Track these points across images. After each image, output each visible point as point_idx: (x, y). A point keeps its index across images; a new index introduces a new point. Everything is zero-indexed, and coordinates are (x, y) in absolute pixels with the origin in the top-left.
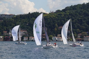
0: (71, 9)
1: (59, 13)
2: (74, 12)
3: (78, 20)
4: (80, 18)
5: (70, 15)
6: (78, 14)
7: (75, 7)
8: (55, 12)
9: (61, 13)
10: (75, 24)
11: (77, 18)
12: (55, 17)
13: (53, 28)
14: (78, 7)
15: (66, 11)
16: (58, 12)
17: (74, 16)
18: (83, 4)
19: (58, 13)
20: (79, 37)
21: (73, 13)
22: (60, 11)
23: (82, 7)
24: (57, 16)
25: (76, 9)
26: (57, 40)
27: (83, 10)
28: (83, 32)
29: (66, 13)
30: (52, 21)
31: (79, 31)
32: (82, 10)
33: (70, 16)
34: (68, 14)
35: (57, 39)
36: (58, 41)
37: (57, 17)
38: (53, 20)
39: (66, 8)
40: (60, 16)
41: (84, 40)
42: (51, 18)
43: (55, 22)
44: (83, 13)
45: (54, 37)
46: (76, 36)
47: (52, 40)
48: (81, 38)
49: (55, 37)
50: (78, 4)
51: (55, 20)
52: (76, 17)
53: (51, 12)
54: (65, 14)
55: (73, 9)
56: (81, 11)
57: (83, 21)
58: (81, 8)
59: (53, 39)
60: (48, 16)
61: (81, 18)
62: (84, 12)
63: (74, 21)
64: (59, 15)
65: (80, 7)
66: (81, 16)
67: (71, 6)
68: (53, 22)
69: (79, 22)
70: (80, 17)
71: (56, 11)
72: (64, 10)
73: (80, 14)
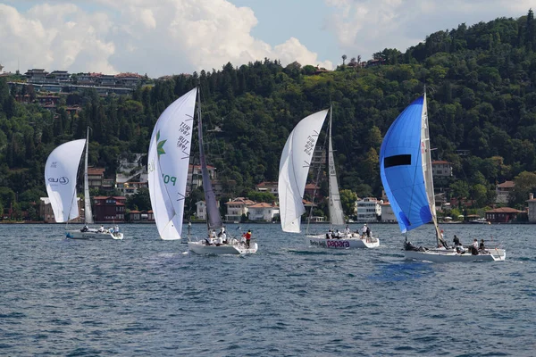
0: (458, 47)
1: (390, 68)
2: (474, 61)
3: (497, 104)
4: (507, 97)
5: (451, 76)
6: (494, 72)
7: (479, 34)
8: (370, 63)
9: (405, 67)
10: (477, 129)
11: (488, 95)
12: (370, 89)
13: (359, 152)
14: (495, 37)
15: (433, 59)
16: (386, 63)
17: (474, 87)
18: (522, 18)
19: (384, 67)
20: (502, 198)
21: (470, 69)
22: (400, 55)
23: (519, 34)
24: (379, 85)
25: (485, 46)
26: (379, 218)
27: (527, 50)
28: (525, 173)
29: (428, 65)
30: (352, 113)
31: (504, 166)
32: (520, 51)
33: (452, 85)
34: (442, 71)
35: (379, 213)
36: (388, 222)
37: (381, 92)
38: (356, 104)
39: (428, 40)
40: (395, 83)
41: (530, 218)
42: (347, 95)
43: (369, 120)
44: (524, 67)
45: (362, 201)
46: (488, 194)
47: (355, 219)
48: (511, 205)
49: (371, 201)
50: (497, 20)
51: (369, 104)
52: (488, 89)
53: (347, 62)
54: (427, 71)
55: (472, 45)
56: (515, 59)
57: (524, 110)
58: (515, 43)
59: (356, 209)
60: (328, 83)
61: (514, 93)
62: (528, 62)
63: (474, 111)
64: (392, 76)
65: (509, 32)
66: (513, 83)
67: (456, 28)
68: (361, 116)
69: (503, 115)
70: (506, 92)
71: (376, 55)
72: (417, 53)
73: (505, 72)
